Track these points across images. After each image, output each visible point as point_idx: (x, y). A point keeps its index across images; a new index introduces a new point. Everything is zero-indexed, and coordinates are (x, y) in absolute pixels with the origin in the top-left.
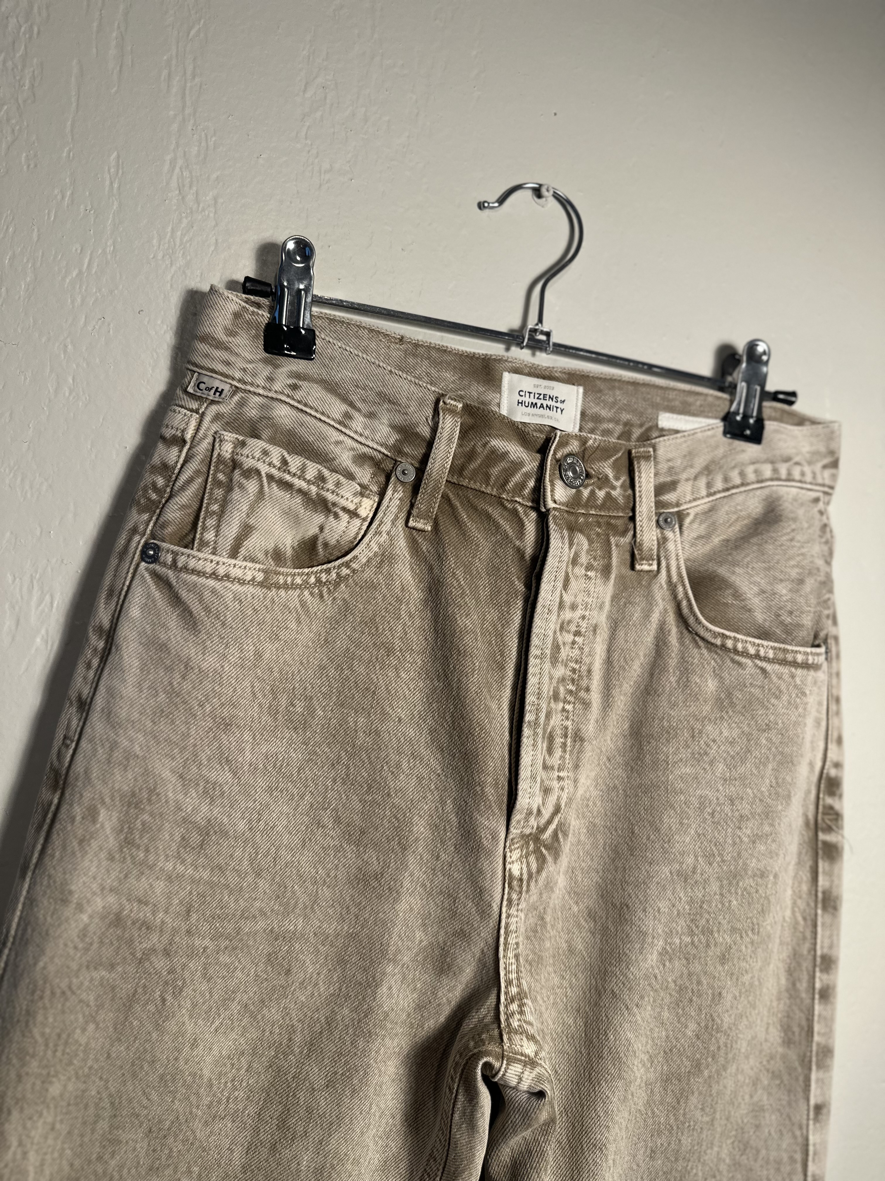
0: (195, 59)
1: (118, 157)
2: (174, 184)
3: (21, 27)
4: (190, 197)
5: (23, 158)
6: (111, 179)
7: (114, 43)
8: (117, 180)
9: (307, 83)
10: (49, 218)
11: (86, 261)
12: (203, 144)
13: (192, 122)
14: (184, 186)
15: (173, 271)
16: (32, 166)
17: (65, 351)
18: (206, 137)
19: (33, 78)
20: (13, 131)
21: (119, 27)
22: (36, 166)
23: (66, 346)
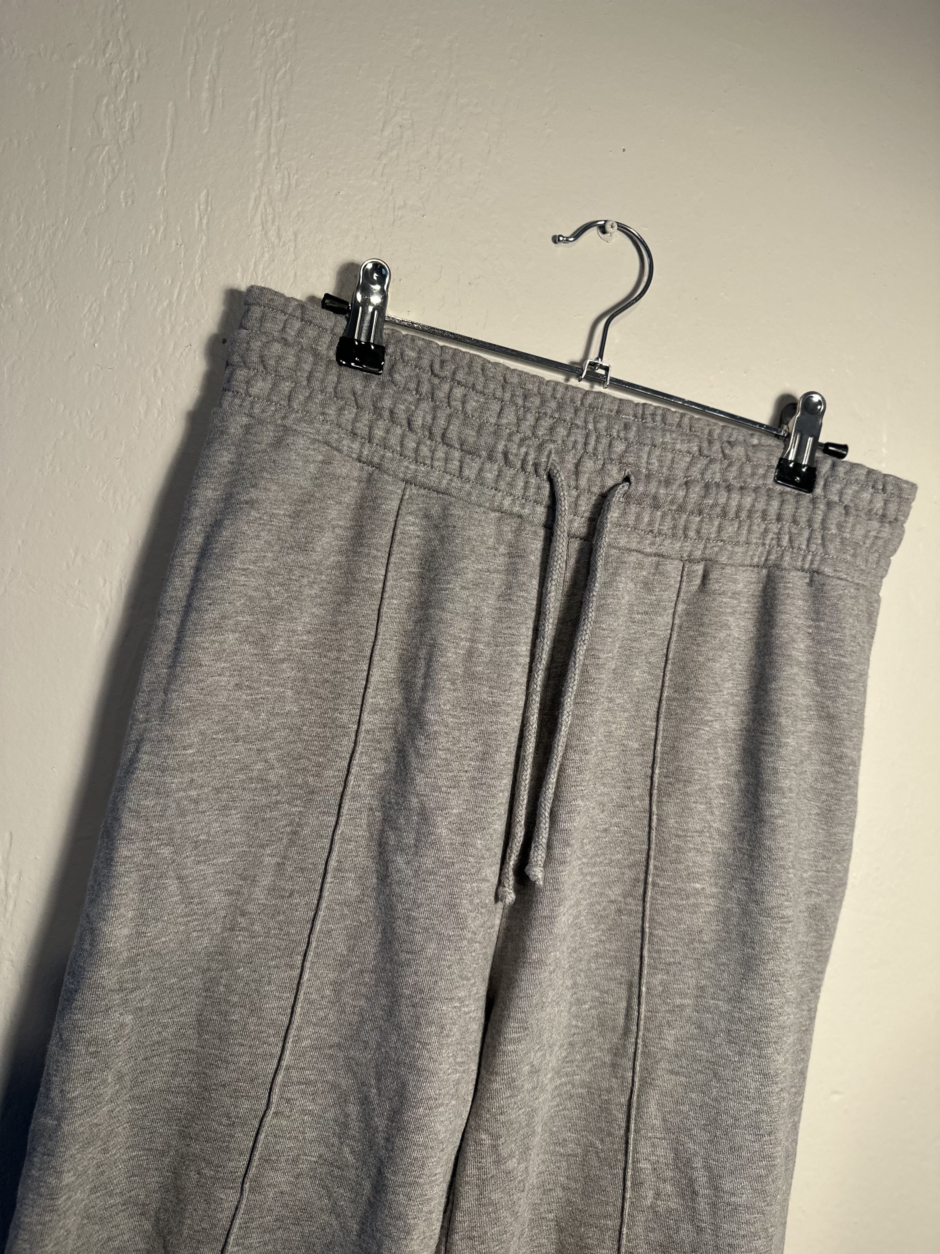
0: (280, 100)
1: (208, 194)
3: (123, 72)
4: (272, 233)
5: (122, 197)
6: (200, 214)
7: (206, 86)
8: (206, 217)
9: (385, 123)
10: (144, 252)
11: (176, 292)
12: (286, 182)
13: (277, 160)
14: (267, 221)
16: (130, 203)
17: (155, 375)
18: (289, 175)
19: (133, 120)
20: (113, 170)
21: (211, 71)
22: (133, 203)
23: (156, 371)
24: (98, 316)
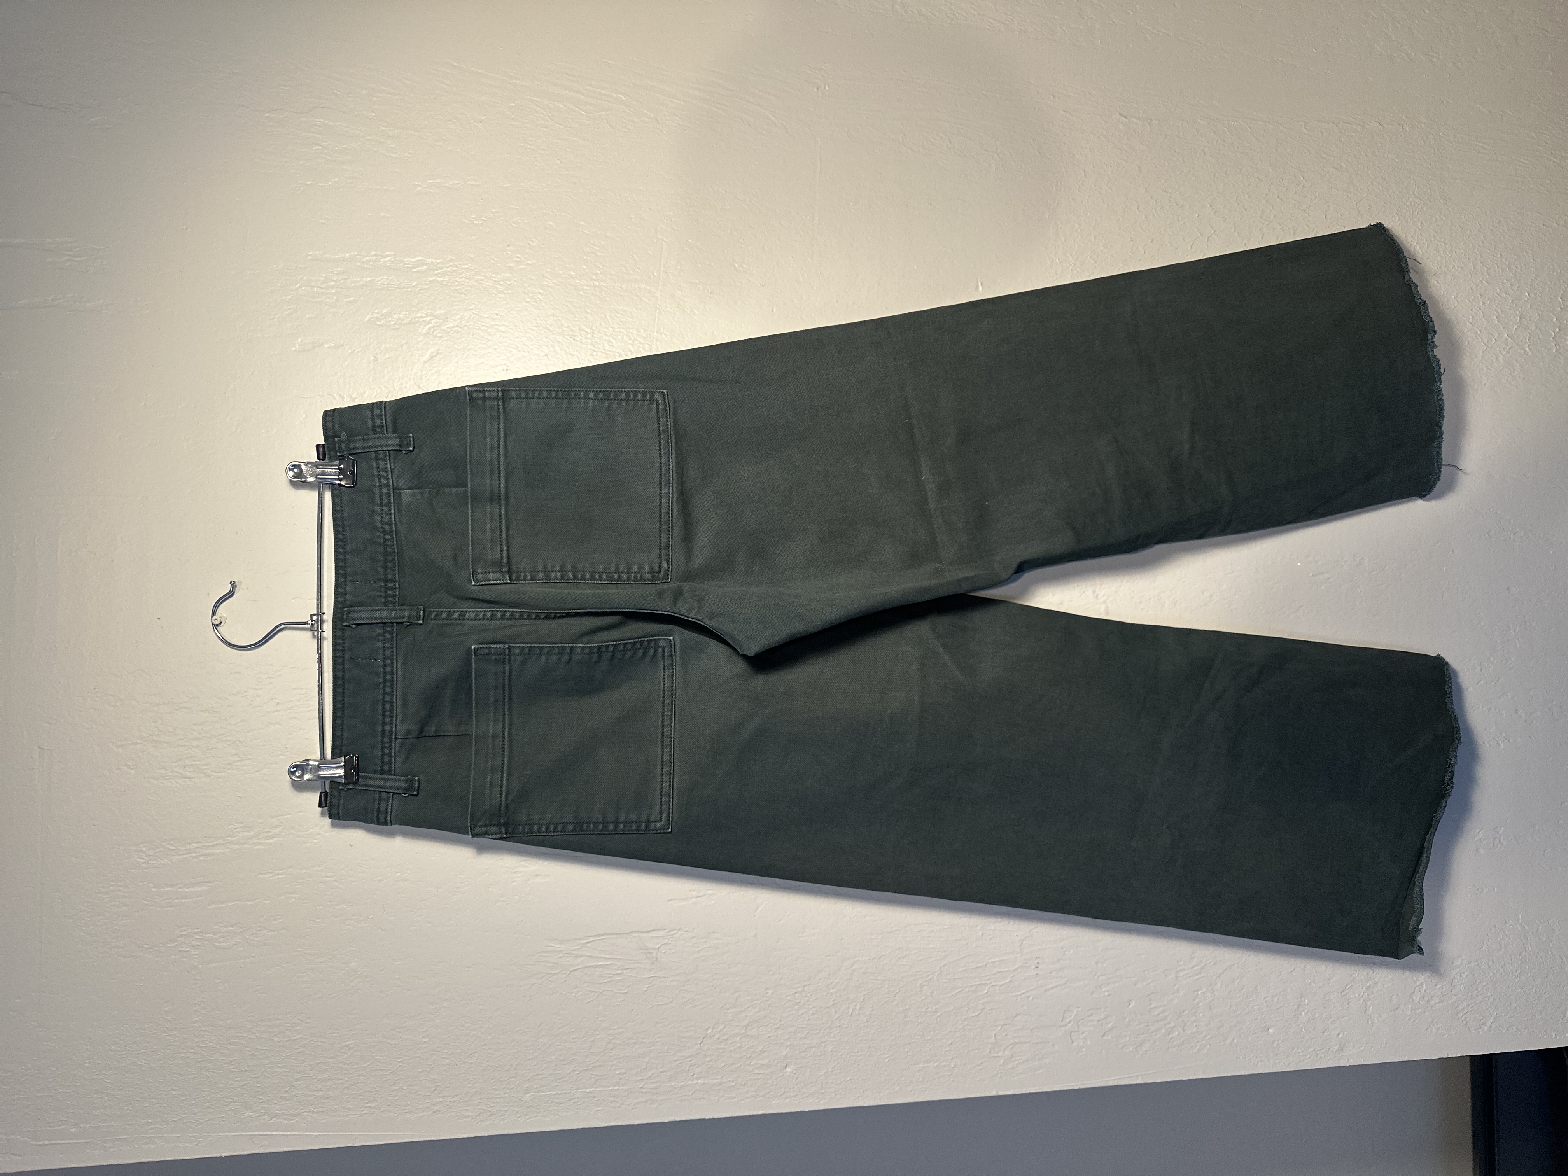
0: (189, 844)
1: (262, 874)
2: (271, 841)
3: (196, 938)
4: (276, 831)
5: (275, 922)
6: (275, 876)
7: (192, 889)
8: (276, 872)
9: (186, 778)
10: (307, 903)
11: (328, 879)
12: (240, 829)
13: (230, 838)
14: (270, 836)
15: (323, 833)
16: (279, 917)
17: (382, 880)
18: (235, 829)
19: (225, 926)
20: (260, 930)
21: (181, 888)
22: (278, 915)
23: (379, 880)
24: (353, 919)
